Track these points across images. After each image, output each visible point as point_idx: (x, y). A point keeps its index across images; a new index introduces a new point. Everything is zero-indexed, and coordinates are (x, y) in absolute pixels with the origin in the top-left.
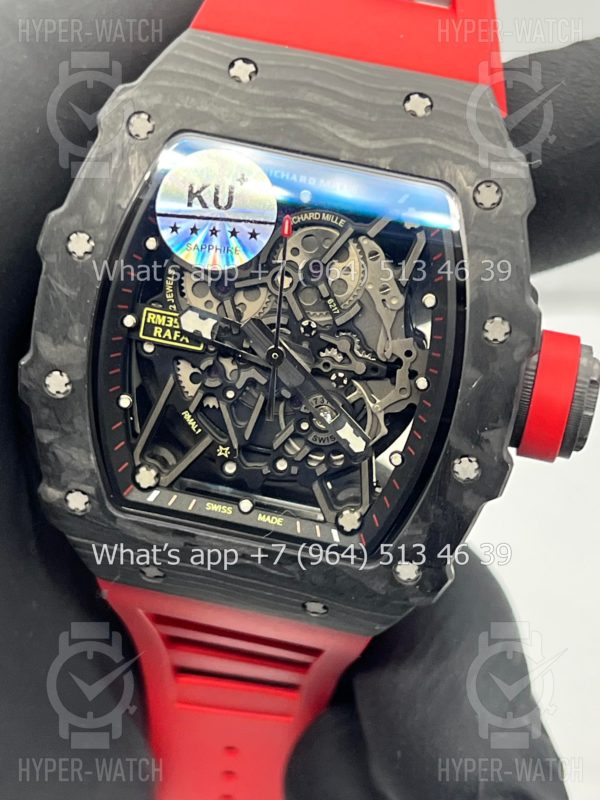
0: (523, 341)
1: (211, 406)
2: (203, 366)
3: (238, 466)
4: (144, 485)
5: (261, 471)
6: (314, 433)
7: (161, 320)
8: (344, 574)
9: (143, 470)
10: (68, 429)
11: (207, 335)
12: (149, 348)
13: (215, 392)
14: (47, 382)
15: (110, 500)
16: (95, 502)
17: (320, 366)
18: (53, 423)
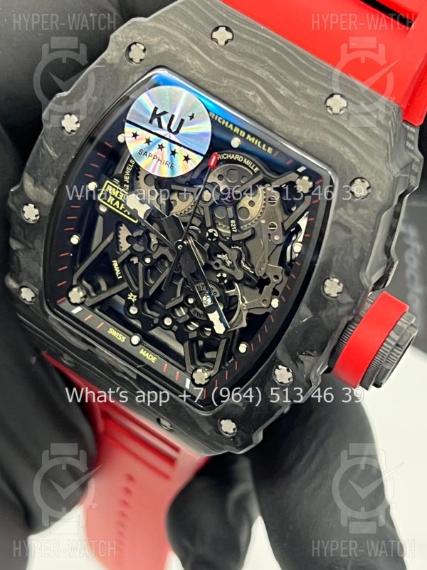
0: (348, 303)
1: (134, 263)
2: (136, 234)
3: (138, 310)
4: (73, 301)
5: (153, 320)
6: (196, 309)
7: (116, 193)
8: (186, 411)
9: (75, 290)
10: (30, 245)
11: (141, 215)
12: (103, 209)
13: (138, 254)
14: (24, 210)
15: (47, 303)
16: (38, 300)
17: (213, 264)
18: (21, 238)
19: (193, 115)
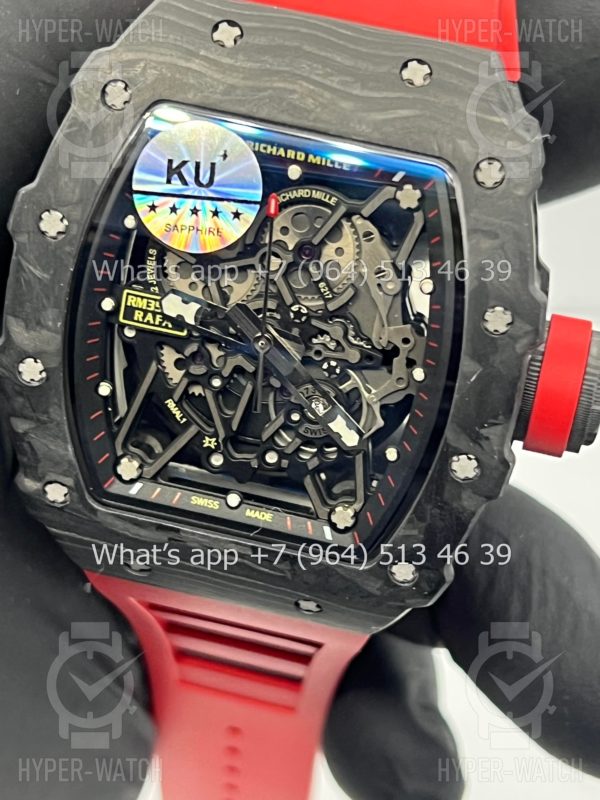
0: (526, 333)
1: (197, 394)
2: (188, 352)
3: (225, 458)
4: (126, 477)
5: (250, 463)
6: (307, 425)
7: (142, 304)
8: (338, 573)
9: (124, 461)
10: (44, 418)
11: (190, 320)
12: (130, 333)
13: (200, 379)
14: (20, 370)
15: (90, 493)
16: (75, 494)
17: (311, 354)
18: (28, 412)
19: (225, 151)
